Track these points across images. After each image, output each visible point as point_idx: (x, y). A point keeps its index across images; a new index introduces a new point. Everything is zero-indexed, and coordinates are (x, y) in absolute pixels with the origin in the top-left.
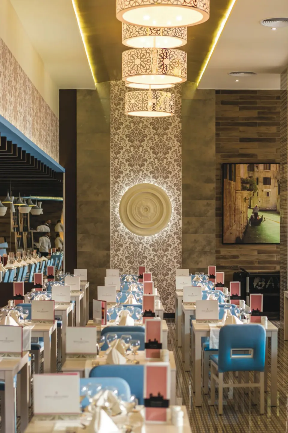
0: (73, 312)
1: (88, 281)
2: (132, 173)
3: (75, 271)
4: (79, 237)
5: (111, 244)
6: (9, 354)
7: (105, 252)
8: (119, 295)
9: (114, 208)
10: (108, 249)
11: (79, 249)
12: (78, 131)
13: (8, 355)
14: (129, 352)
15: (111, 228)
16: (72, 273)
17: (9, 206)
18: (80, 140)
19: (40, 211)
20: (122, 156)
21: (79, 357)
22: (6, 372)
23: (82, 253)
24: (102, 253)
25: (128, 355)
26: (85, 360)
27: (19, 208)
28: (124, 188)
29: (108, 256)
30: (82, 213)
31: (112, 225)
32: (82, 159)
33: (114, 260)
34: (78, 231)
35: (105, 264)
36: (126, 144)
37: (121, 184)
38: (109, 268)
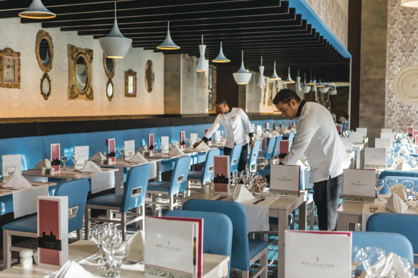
0: (354, 159)
1: (367, 137)
2: (404, 57)
3: (357, 129)
4: (361, 105)
5: (386, 111)
6: (286, 192)
7: (380, 117)
8: (394, 146)
9: (389, 84)
10: (383, 114)
11: (361, 114)
12: (362, 27)
13: (286, 194)
14: (410, 197)
15: (386, 98)
16: (355, 131)
17: (312, 86)
18: (363, 34)
19: (335, 92)
20: (396, 45)
21: (356, 200)
22: (279, 210)
23: (363, 117)
24: (379, 117)
25: (409, 200)
26: (363, 203)
27: (320, 90)
28: (397, 70)
29: (383, 120)
30: (363, 88)
31: (387, 96)
32: (364, 47)
33: (388, 123)
34: (360, 101)
35: (381, 125)
36: (400, 36)
37: (394, 66)
38: (384, 128)
